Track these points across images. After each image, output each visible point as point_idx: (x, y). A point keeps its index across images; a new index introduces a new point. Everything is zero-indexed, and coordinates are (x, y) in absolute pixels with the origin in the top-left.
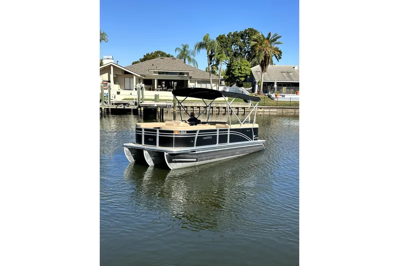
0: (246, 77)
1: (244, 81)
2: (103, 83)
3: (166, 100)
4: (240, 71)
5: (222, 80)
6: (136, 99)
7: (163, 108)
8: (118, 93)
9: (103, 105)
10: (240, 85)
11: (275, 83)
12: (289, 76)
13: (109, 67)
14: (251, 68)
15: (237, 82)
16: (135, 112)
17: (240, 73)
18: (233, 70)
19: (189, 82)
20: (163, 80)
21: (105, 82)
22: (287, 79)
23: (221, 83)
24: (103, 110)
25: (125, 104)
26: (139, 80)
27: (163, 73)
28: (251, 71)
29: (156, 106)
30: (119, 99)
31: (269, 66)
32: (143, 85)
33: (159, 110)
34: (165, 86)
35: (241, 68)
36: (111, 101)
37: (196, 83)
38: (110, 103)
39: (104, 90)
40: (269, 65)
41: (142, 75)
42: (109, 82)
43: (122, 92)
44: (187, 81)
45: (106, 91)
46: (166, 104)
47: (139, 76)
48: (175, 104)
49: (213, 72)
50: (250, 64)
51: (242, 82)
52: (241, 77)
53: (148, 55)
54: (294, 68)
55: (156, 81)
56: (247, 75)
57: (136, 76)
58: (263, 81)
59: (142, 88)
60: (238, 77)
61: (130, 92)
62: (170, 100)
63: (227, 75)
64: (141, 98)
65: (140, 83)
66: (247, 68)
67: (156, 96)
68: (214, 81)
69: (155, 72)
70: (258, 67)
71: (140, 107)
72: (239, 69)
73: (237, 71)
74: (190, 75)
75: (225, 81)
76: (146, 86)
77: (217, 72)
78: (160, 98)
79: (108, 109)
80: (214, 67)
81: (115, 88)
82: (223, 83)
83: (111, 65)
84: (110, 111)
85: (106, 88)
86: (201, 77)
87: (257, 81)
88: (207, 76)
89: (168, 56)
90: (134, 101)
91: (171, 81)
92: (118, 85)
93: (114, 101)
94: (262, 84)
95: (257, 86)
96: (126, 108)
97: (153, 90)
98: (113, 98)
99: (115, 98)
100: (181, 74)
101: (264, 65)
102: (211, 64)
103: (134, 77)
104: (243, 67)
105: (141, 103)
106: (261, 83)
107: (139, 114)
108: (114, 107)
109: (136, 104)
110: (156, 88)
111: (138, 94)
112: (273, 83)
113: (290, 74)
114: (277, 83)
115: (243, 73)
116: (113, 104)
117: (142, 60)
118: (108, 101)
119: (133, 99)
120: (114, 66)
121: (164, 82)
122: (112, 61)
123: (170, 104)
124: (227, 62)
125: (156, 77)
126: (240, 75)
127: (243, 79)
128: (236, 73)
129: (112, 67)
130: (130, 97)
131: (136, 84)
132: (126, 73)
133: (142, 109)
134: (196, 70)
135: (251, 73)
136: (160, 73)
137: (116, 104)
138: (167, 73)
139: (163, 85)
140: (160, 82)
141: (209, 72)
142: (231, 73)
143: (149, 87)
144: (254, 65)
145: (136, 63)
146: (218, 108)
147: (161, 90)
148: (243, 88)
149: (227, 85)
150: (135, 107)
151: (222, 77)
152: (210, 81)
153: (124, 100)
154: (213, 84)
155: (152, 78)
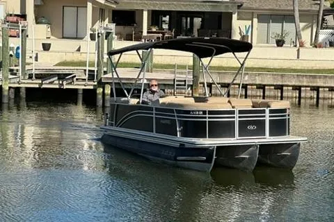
2: (6, 21)
3: (173, 66)
5: (327, 12)
6: (92, 64)
8: (46, 47)
9: (6, 78)
16: (89, 99)
19: (235, 16)
20: (165, 13)
21: (11, 19)
23: (323, 19)
24: (6, 93)
25: (62, 77)
26: (100, 13)
29: (144, 81)
30: (48, 62)
32: (113, 26)
34: (170, 29)
36: (27, 67)
37: (255, 20)
38: (24, 74)
39: (11, 39)
42: (23, 16)
43: (57, 44)
44: (230, 16)
45: (14, 43)
46: (171, 76)
47: (102, 2)
48: (195, 77)
55: (145, 14)
57: (93, 2)
59: (108, 34)
61: (74, 44)
62: (183, 67)
64: (105, 60)
68: (305, 16)
71: (101, 84)
76: (121, 28)
79: (17, 90)
81: (38, 32)
84: (23, 94)
85: (13, 32)
86: (269, 5)
90: (87, 68)
91: (185, 14)
92: (45, 26)
93: (34, 67)
96: (66, 87)
98: (33, 60)
99: (36, 60)
103: (90, 5)
105: (105, 73)
107: (100, 102)
108: (35, 84)
109: (91, 77)
110: (145, 33)
111: (99, 48)
116: (30, 77)
118: (20, 68)
119: (83, 64)
121: (167, 19)
123: (183, 77)
130: (77, 57)
131: (93, 24)
133: (108, 91)
137: (39, 77)
139: (165, 26)
140: (156, 18)
143: (128, 29)
146: (317, 89)
150: (90, 85)
152: (294, 16)
153: (59, 64)
154: (302, 25)
155: (136, 7)
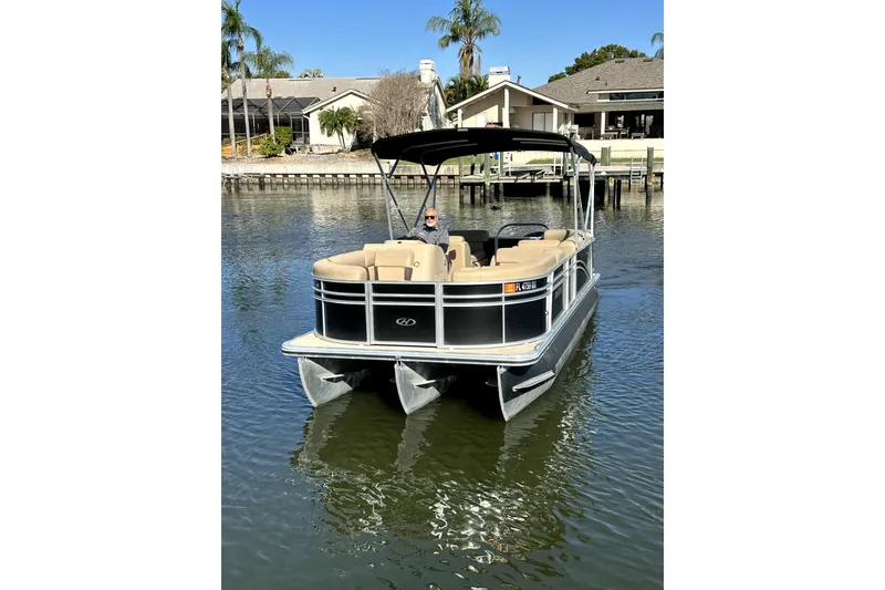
3: (629, 160)
6: (558, 162)
7: (618, 178)
9: (488, 176)
13: (501, 91)
16: (556, 190)
20: (620, 113)
21: (490, 126)
24: (488, 188)
25: (533, 173)
26: (564, 117)
27: (621, 96)
29: (604, 174)
30: (521, 160)
32: (576, 127)
33: (611, 184)
34: (625, 127)
36: (505, 166)
38: (502, 172)
41: (571, 105)
42: (500, 124)
46: (628, 168)
47: (566, 107)
48: (649, 168)
53: (585, 56)
55: (603, 115)
57: (558, 107)
59: (571, 135)
62: (639, 160)
65: (567, 123)
67: (605, 151)
69: (601, 96)
71: (567, 178)
76: (582, 129)
78: (613, 155)
79: (497, 185)
83: (506, 86)
84: (501, 189)
89: (633, 55)
90: (555, 165)
91: (639, 113)
93: (510, 166)
96: (537, 181)
97: (597, 137)
99: (512, 159)
103: (555, 110)
107: (565, 193)
108: (511, 179)
109: (558, 172)
110: (603, 132)
116: (507, 174)
117: (571, 71)
118: (499, 167)
119: (551, 161)
120: (511, 89)
121: (622, 118)
122: (508, 77)
123: (638, 168)
125: (603, 106)
129: (507, 92)
130: (546, 156)
131: (559, 126)
132: (537, 102)
133: (572, 183)
136: (611, 97)
137: (514, 174)
138: (628, 96)
139: (621, 125)
140: (612, 118)
143: (587, 130)
145: (557, 77)
147: (615, 137)
150: (557, 179)
153: (531, 163)
155: (595, 110)
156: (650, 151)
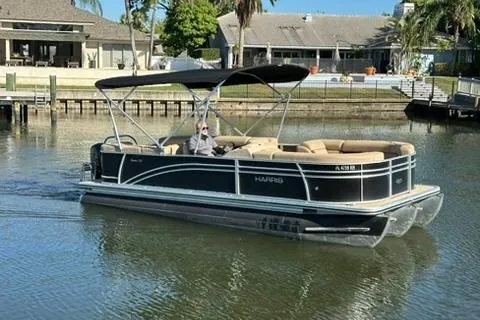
0: (207, 36)
1: (205, 45)
3: (33, 86)
4: (195, 24)
5: (156, 43)
10: (195, 54)
11: (269, 51)
12: (296, 36)
14: (218, 19)
15: (190, 46)
17: (194, 27)
18: (180, 22)
19: (84, 45)
20: (25, 42)
22: (292, 40)
23: (154, 48)
27: (24, 26)
28: (218, 25)
29: (9, 99)
31: (255, 15)
33: (17, 109)
34: (30, 55)
35: (196, 18)
37: (101, 48)
40: (256, 13)
44: (80, 44)
46: (33, 94)
48: (53, 95)
49: (137, 26)
50: (215, 9)
51: (201, 46)
52: (198, 36)
54: (305, 19)
55: (8, 43)
56: (210, 33)
58: (243, 46)
60: (191, 37)
62: (42, 87)
63: (166, 31)
66: (209, 18)
67: (10, 78)
68: (140, 45)
69: (4, 24)
70: (232, 16)
72: (192, 20)
73: (188, 24)
74: (86, 31)
75: (164, 46)
77: (146, 26)
78: (19, 81)
80: (139, 14)
82: (160, 48)
86: (111, 37)
87: (231, 46)
88: (124, 34)
91: (42, 43)
94: (242, 51)
95: (231, 56)
97: (3, 63)
100: (64, 28)
101: (244, 13)
102: (131, 7)
104: (200, 16)
106: (239, 49)
110: (8, 59)
112: (265, 50)
113: (298, 31)
114: (273, 49)
115: (201, 27)
121: (27, 47)
123: (42, 95)
124: (167, 5)
126: (195, 32)
127: (201, 41)
128: (188, 28)
134: (98, 20)
135: (219, 29)
136: (15, 26)
138: (33, 26)
139: (26, 53)
140: (17, 46)
141: (128, 24)
142: (177, 29)
144: (225, 11)
146: (151, 102)
147: (20, 64)
148: (201, 60)
149: (168, 53)
151: (157, 36)
152: (131, 45)
154: (138, 52)
156: (53, 79)
